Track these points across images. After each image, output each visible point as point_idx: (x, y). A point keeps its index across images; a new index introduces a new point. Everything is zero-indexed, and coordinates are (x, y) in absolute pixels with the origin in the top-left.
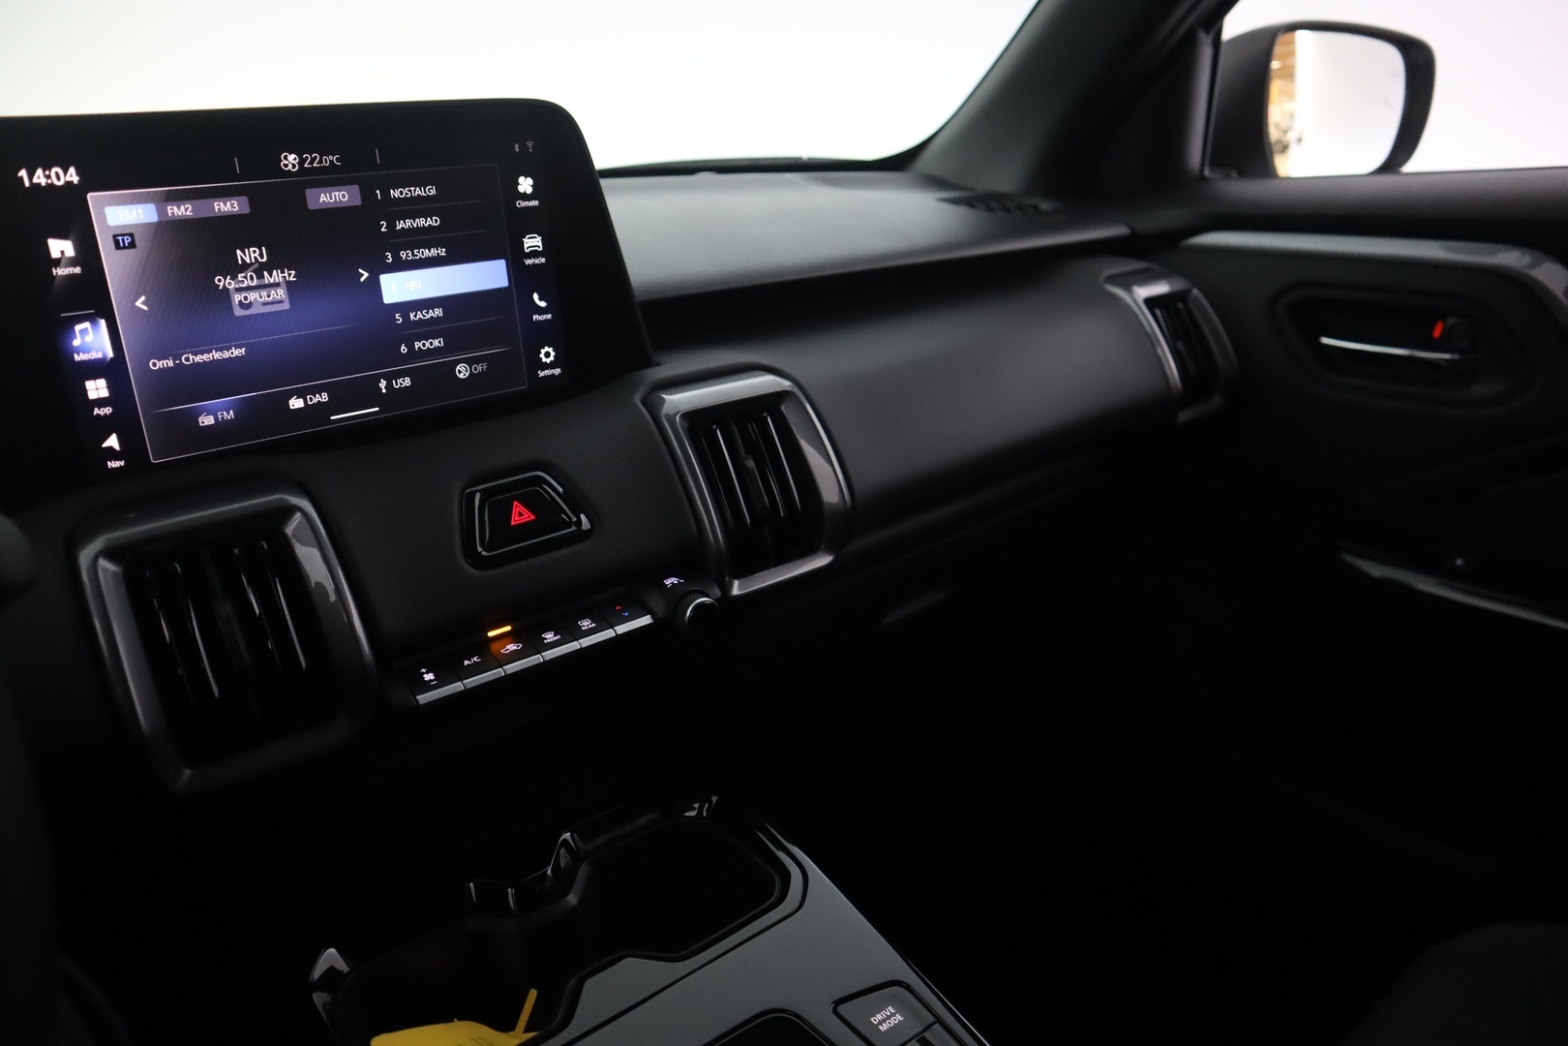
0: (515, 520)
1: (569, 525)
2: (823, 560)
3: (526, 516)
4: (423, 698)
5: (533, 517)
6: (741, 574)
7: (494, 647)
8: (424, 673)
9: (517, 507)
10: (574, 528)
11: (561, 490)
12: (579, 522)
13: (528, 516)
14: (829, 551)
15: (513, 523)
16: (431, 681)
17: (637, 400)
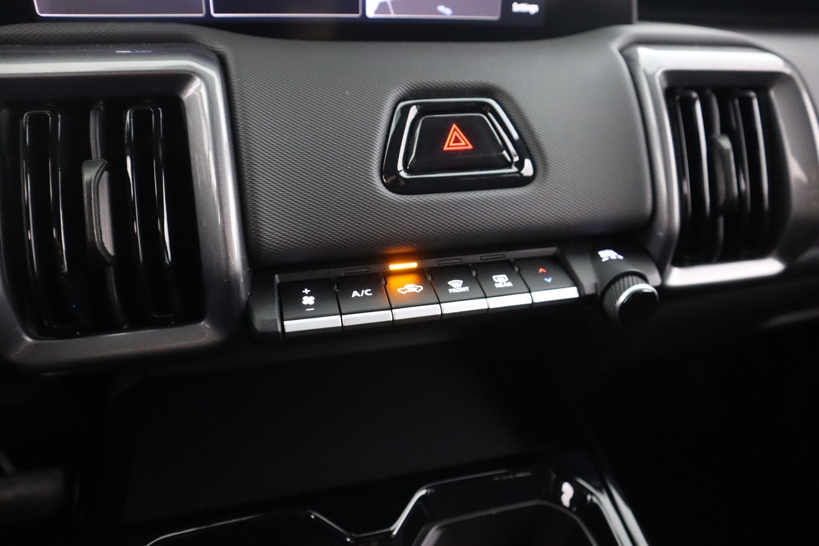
0: (449, 145)
1: (508, 165)
2: (770, 267)
3: (463, 143)
4: (292, 326)
5: (470, 147)
6: (682, 261)
7: (393, 282)
8: (305, 295)
9: (455, 132)
10: (514, 169)
11: (515, 136)
12: (520, 165)
13: (465, 144)
14: (782, 257)
15: (446, 148)
16: (308, 306)
17: (615, 46)
